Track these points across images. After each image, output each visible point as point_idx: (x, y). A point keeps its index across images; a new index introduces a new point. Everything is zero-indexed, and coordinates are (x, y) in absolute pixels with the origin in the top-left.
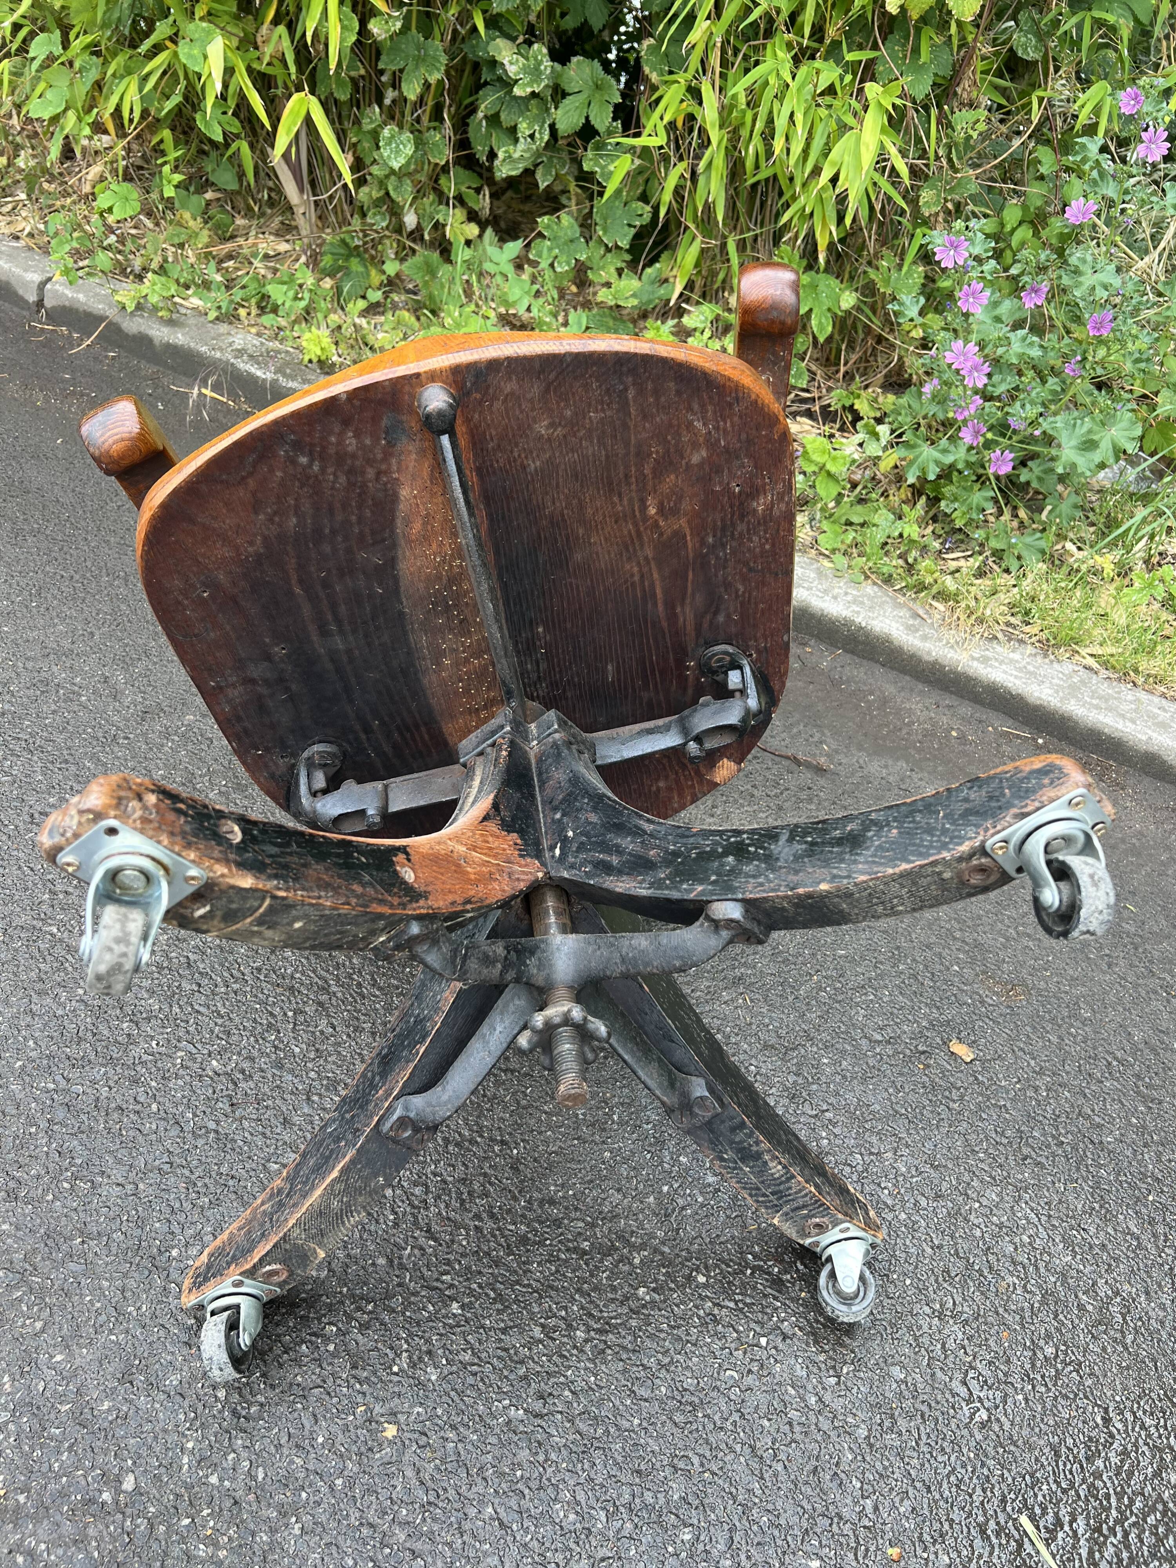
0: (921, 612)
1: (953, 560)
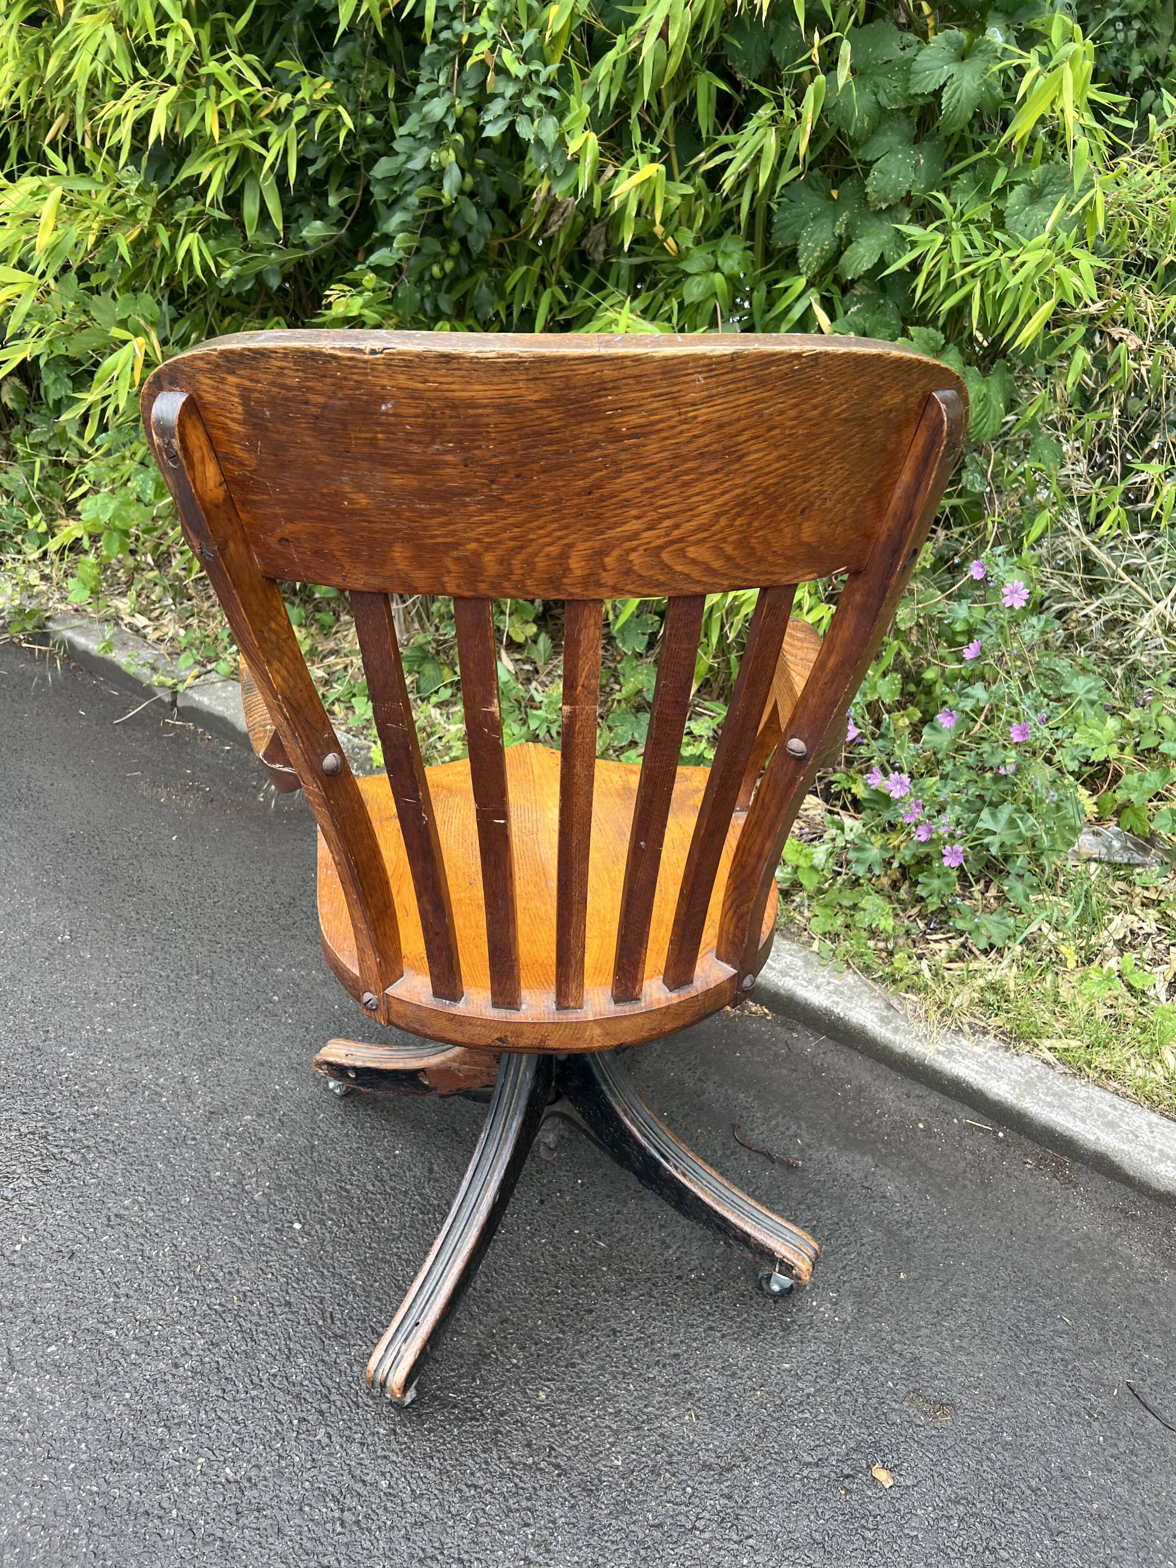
0: (895, 1005)
1: (936, 941)
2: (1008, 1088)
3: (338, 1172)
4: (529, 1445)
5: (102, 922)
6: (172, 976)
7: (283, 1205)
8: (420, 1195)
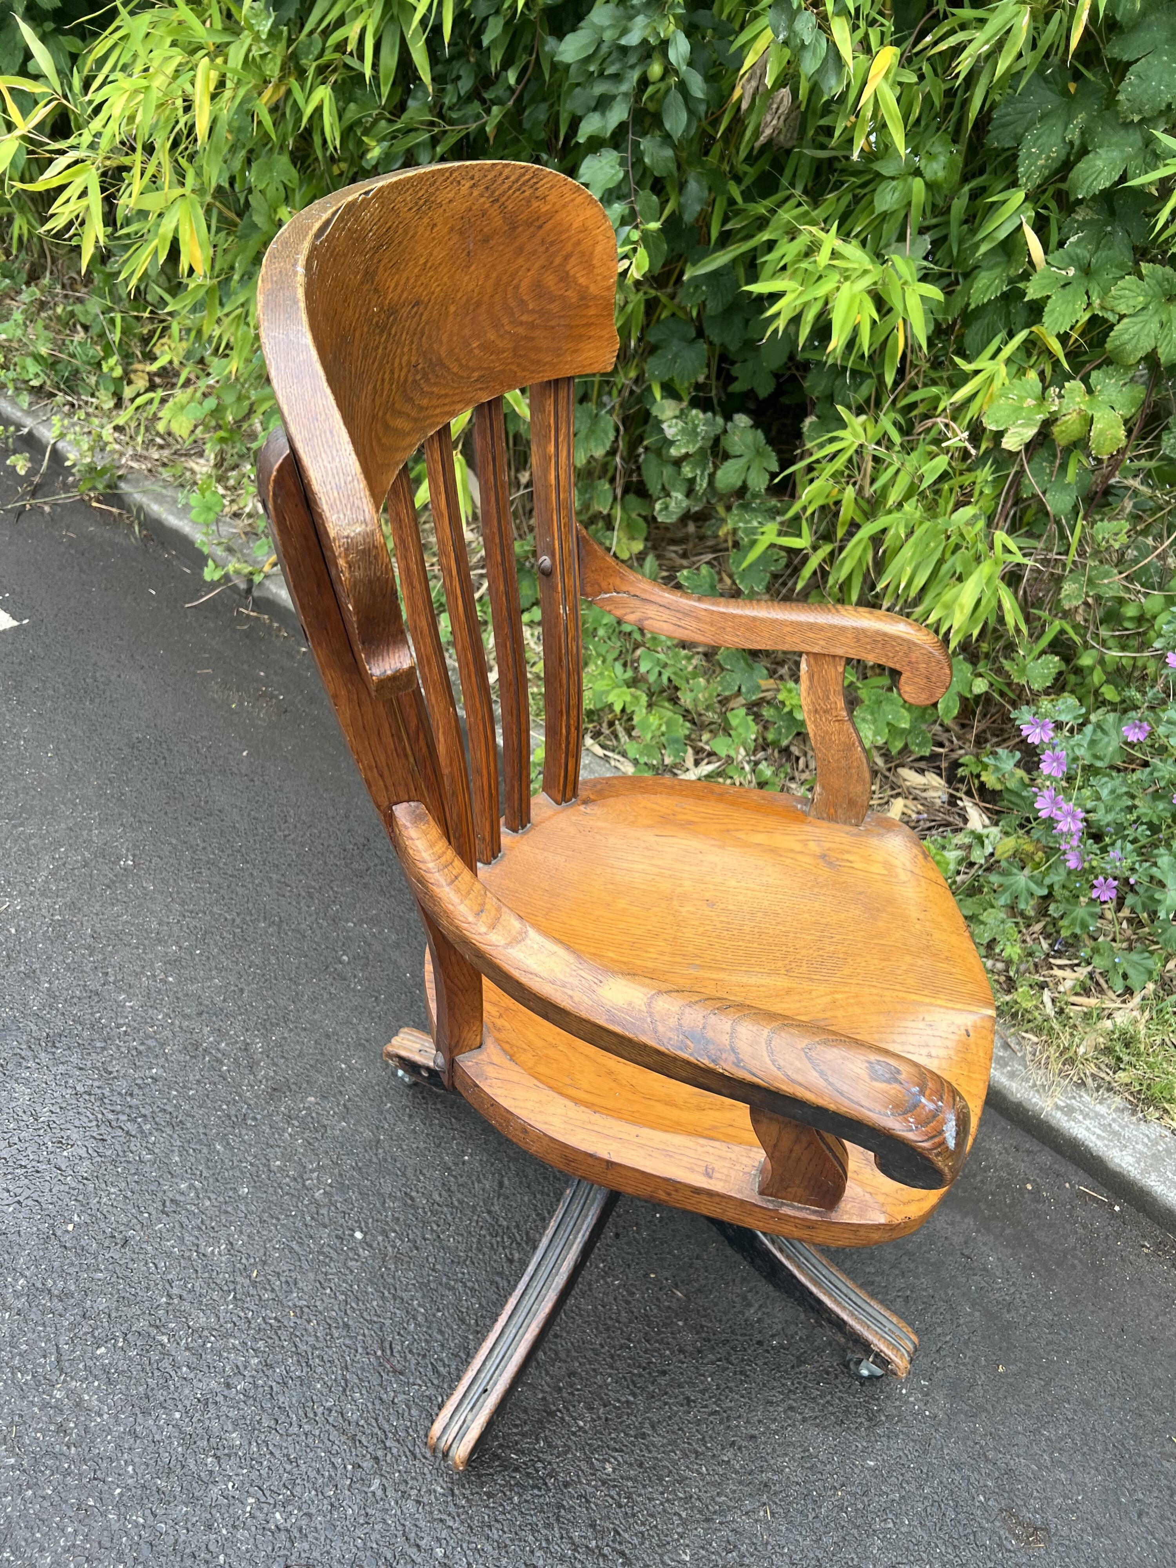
0: (1012, 1042)
1: (1060, 967)
2: (1131, 1160)
3: (404, 1175)
4: (593, 1526)
5: (167, 848)
6: (238, 920)
7: (344, 1208)
8: (489, 1212)
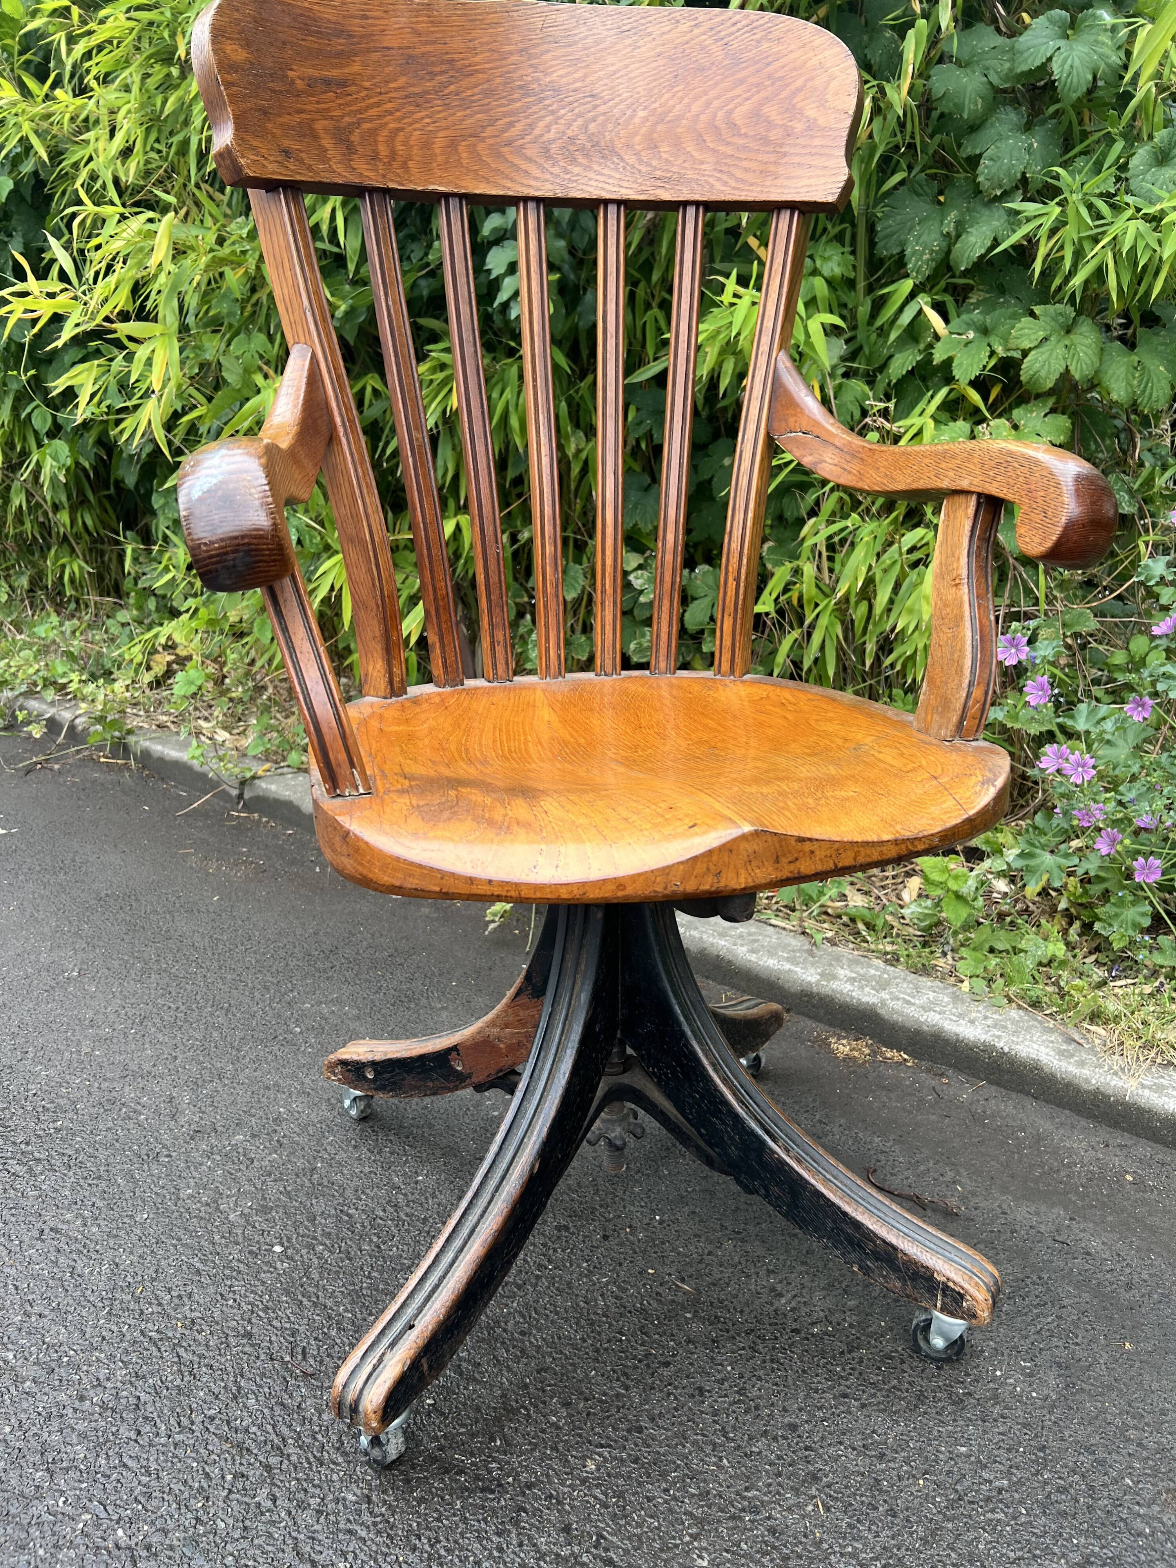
0: (1077, 1037)
3: (342, 1195)
5: (117, 962)
6: (183, 1008)
7: (265, 1227)
